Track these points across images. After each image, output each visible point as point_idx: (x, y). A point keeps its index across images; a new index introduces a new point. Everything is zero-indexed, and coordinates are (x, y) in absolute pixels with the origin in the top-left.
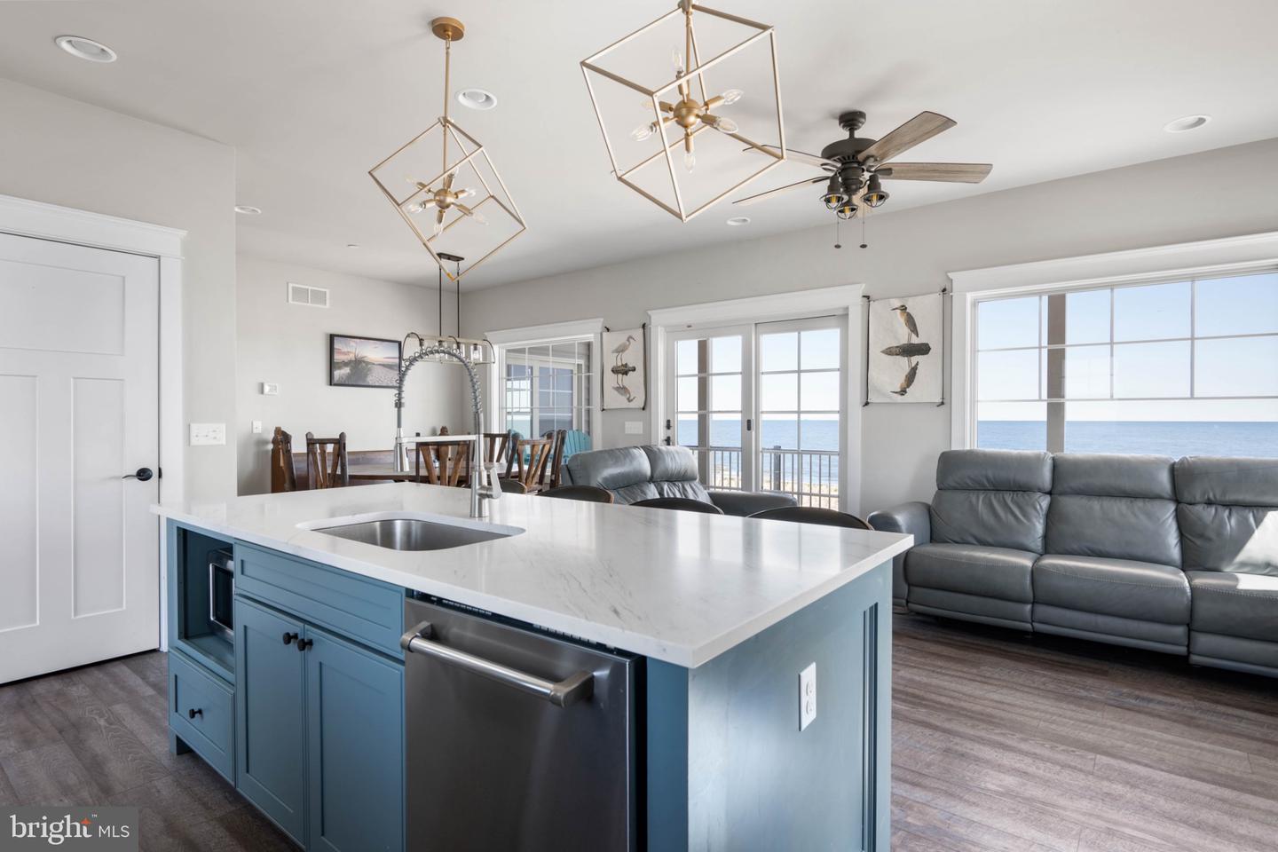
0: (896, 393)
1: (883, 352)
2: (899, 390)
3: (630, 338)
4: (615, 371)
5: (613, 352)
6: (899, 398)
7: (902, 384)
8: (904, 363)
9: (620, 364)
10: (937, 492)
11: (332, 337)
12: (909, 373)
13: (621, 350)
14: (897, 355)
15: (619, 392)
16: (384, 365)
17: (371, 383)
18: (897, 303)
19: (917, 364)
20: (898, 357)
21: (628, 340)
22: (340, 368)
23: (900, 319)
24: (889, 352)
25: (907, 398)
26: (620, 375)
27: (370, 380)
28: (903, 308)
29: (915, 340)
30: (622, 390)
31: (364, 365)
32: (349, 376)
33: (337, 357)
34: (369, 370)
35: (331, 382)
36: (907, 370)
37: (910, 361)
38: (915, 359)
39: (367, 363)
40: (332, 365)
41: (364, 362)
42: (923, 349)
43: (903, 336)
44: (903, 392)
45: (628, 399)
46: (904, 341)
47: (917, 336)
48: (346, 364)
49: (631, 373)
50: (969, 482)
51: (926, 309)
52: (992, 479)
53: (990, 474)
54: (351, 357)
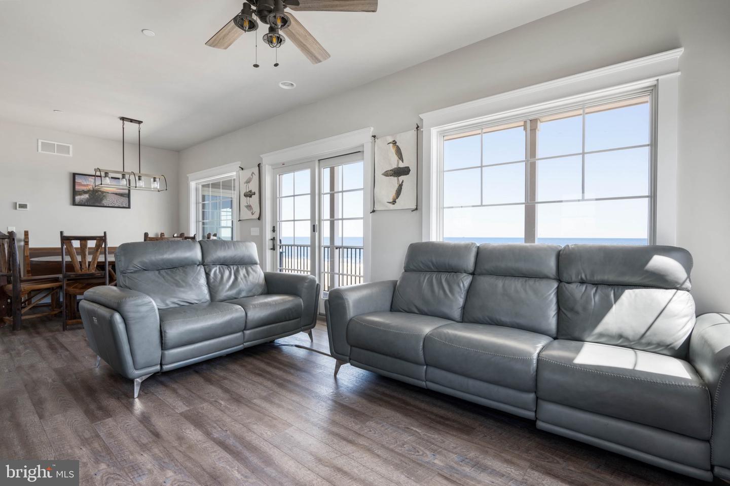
0: (390, 203)
1: (383, 174)
2: (392, 201)
3: (253, 173)
4: (246, 195)
5: (245, 183)
6: (391, 207)
7: (393, 197)
8: (394, 181)
9: (248, 191)
10: (403, 273)
11: (74, 175)
12: (398, 188)
13: (248, 182)
14: (391, 176)
15: (248, 209)
16: (116, 194)
17: (105, 205)
18: (391, 140)
19: (403, 182)
20: (390, 177)
21: (252, 175)
22: (80, 194)
23: (392, 150)
24: (386, 174)
25: (397, 206)
26: (248, 198)
27: (105, 202)
28: (394, 143)
29: (402, 165)
30: (249, 207)
31: (100, 193)
32: (88, 200)
33: (78, 188)
34: (104, 196)
35: (74, 203)
36: (397, 186)
37: (398, 180)
38: (402, 178)
39: (103, 192)
40: (75, 193)
41: (100, 191)
42: (405, 171)
43: (394, 163)
44: (394, 202)
45: (252, 213)
46: (394, 166)
47: (403, 162)
48: (85, 192)
49: (253, 196)
50: (421, 265)
51: (407, 141)
52: (435, 264)
53: (434, 260)
54: (90, 188)
